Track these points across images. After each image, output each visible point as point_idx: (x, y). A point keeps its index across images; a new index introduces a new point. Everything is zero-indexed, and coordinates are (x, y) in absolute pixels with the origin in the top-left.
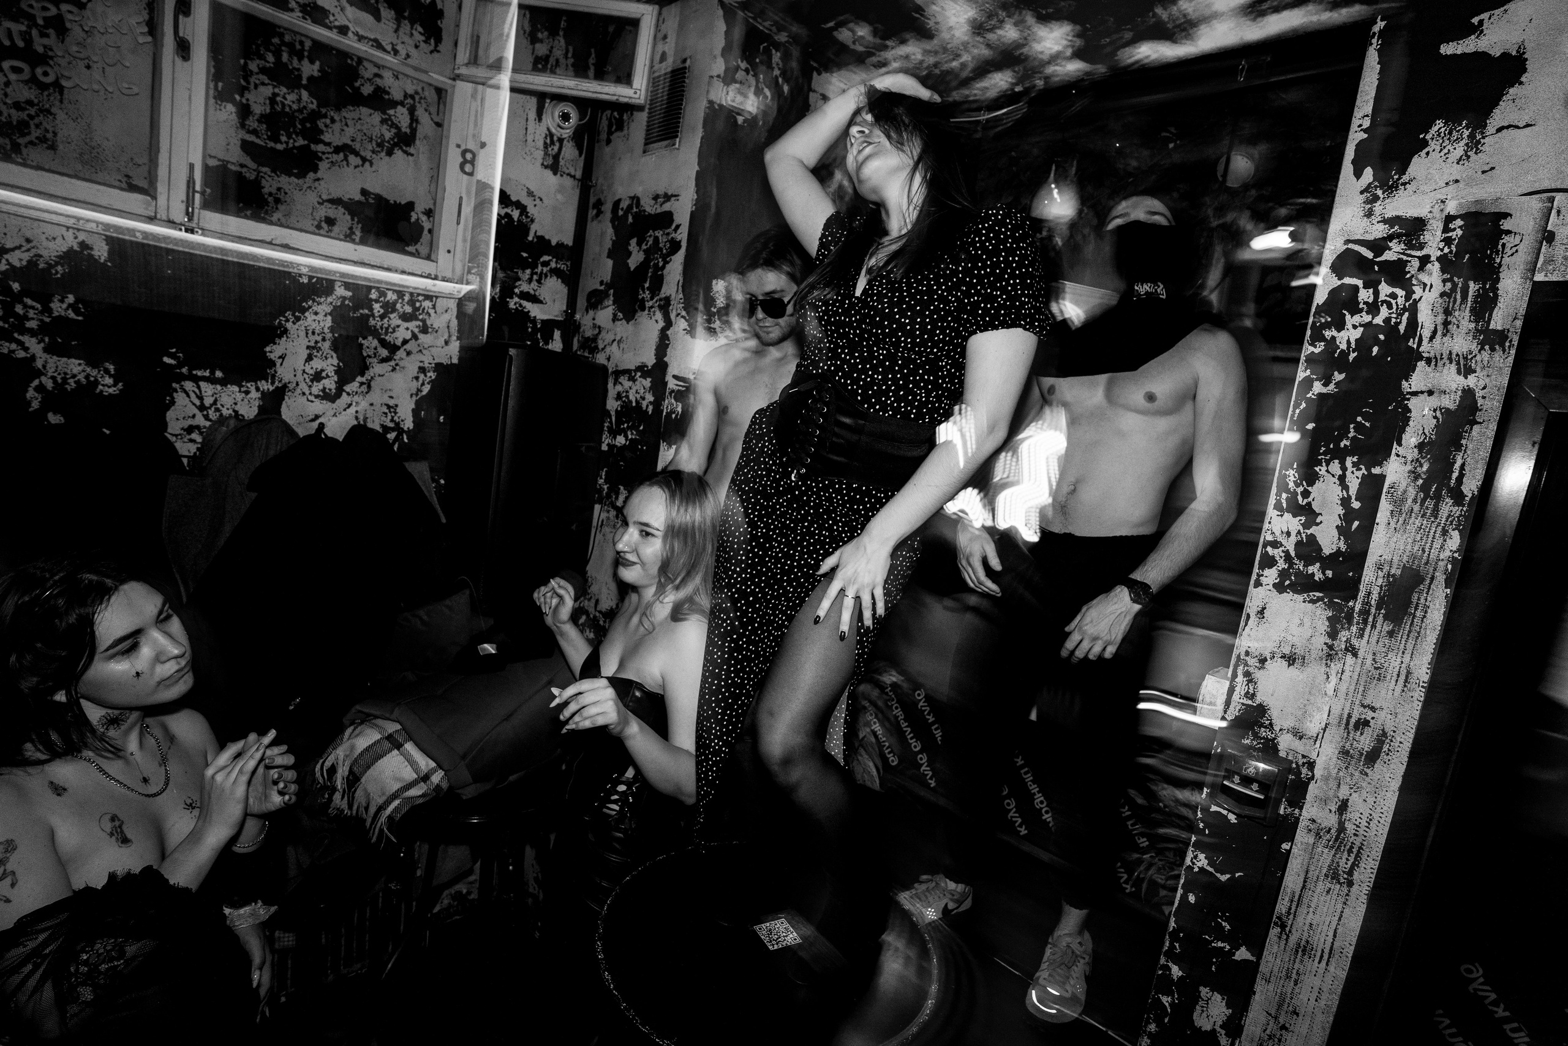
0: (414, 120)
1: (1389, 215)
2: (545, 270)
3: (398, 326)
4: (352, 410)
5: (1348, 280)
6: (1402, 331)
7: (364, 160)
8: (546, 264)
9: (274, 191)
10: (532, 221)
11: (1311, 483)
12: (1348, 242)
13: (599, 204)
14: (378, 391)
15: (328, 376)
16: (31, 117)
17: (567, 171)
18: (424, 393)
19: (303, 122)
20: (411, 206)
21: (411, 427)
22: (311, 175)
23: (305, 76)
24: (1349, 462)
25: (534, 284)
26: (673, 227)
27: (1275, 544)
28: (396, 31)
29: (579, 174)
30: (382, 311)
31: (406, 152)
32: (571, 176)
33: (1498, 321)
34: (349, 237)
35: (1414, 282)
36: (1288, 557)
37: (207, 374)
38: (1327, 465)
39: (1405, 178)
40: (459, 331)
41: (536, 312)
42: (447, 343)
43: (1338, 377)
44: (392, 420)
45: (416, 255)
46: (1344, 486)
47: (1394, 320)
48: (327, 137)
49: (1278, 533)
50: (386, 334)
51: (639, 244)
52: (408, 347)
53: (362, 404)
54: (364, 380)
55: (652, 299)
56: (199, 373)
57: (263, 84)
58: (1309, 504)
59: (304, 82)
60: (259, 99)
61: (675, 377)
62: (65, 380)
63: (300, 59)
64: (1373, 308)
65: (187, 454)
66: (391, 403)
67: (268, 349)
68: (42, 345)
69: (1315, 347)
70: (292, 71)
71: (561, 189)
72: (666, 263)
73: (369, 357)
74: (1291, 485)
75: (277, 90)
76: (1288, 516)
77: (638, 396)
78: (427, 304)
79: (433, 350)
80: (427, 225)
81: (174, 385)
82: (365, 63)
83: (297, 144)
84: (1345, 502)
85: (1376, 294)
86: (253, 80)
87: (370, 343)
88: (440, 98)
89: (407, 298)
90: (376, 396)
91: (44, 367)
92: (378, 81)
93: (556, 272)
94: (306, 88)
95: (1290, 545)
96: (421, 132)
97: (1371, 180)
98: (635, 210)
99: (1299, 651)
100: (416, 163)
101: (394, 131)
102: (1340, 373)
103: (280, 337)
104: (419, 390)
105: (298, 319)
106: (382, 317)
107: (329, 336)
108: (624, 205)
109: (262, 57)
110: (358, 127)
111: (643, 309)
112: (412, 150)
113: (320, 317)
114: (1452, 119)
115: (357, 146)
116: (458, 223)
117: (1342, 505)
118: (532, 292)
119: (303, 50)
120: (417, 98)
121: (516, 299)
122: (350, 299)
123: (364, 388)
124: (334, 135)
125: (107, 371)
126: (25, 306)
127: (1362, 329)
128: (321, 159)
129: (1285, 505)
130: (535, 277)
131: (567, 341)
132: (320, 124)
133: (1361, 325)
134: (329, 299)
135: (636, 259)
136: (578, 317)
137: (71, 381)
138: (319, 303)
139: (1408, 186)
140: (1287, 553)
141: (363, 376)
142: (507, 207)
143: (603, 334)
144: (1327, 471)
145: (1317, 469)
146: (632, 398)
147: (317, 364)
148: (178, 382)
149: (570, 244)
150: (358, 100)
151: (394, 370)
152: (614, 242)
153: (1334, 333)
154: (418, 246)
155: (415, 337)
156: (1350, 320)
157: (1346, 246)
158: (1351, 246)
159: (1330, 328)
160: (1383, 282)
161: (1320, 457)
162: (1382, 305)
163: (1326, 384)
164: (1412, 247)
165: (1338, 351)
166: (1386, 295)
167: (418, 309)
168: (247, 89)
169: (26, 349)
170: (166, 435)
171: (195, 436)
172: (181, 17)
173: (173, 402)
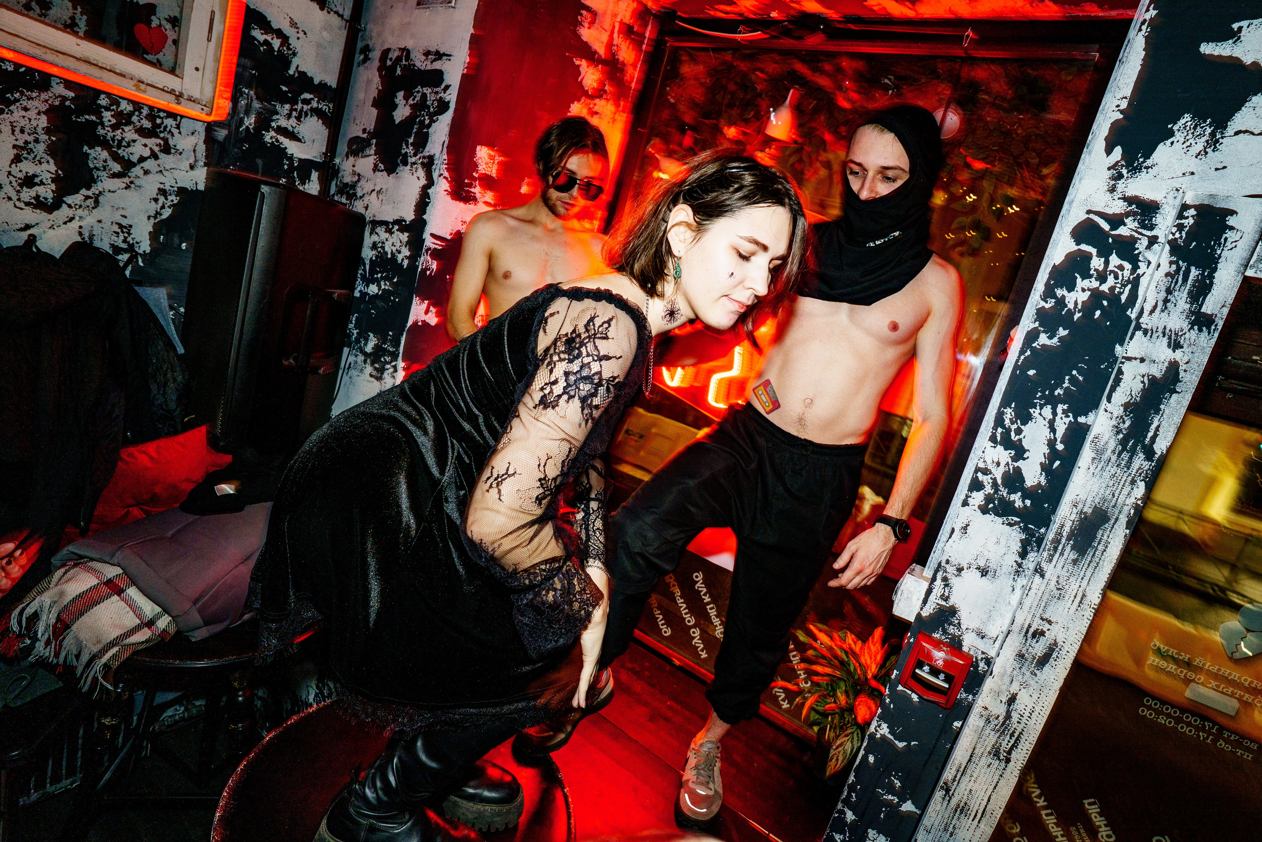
1: (1129, 193)
2: (306, 107)
3: (134, 141)
4: (75, 224)
5: (1084, 247)
6: (1123, 301)
8: (306, 102)
10: (294, 54)
11: (1024, 423)
12: (1089, 212)
13: (366, 50)
14: (108, 208)
17: (335, 9)
18: (164, 217)
20: (153, 8)
21: (148, 251)
24: (1060, 408)
25: (293, 121)
26: (443, 86)
27: (986, 471)
29: (347, 14)
30: (114, 121)
32: (339, 15)
33: (1210, 306)
34: (71, 29)
35: (1141, 258)
36: (995, 484)
38: (1041, 409)
39: (1149, 162)
40: (206, 157)
41: (293, 148)
42: (192, 167)
44: (125, 241)
45: (158, 65)
46: (1053, 430)
47: (1117, 290)
49: (989, 462)
50: (119, 146)
51: (406, 98)
52: (146, 165)
53: (89, 220)
54: (90, 193)
55: (415, 155)
58: (1020, 440)
61: (433, 235)
64: (1102, 276)
66: (124, 222)
69: (1047, 302)
71: (327, 27)
72: (432, 121)
73: (98, 169)
74: (1007, 422)
76: (1000, 448)
77: (394, 249)
78: (169, 122)
79: (176, 173)
80: (171, 35)
84: (1051, 444)
85: (1107, 263)
87: (98, 155)
89: (145, 111)
90: (105, 213)
93: (317, 112)
95: (998, 473)
97: (1119, 158)
98: (404, 63)
99: (993, 565)
102: (1064, 329)
104: (158, 213)
106: (114, 127)
108: (394, 55)
111: (405, 164)
113: (32, 115)
114: (1200, 116)
116: (209, 40)
117: (1048, 445)
118: (290, 128)
121: (272, 133)
122: (72, 100)
123: (91, 202)
127: (1089, 293)
129: (999, 439)
130: (294, 113)
131: (325, 183)
133: (1089, 289)
134: (45, 96)
135: (402, 112)
136: (337, 161)
138: (32, 99)
139: (1150, 170)
140: (995, 480)
141: (88, 188)
142: (266, 33)
143: (362, 182)
144: (1040, 414)
145: (1031, 411)
146: (388, 249)
149: (334, 85)
151: (128, 187)
152: (379, 91)
153: (1065, 292)
154: (160, 56)
155: (154, 156)
156: (1080, 283)
157: (1087, 216)
158: (1092, 216)
159: (1062, 288)
160: (1114, 254)
161: (1035, 401)
162: (1110, 275)
163: (1050, 338)
164: (1144, 227)
165: (1066, 309)
166: (1115, 266)
167: (159, 126)
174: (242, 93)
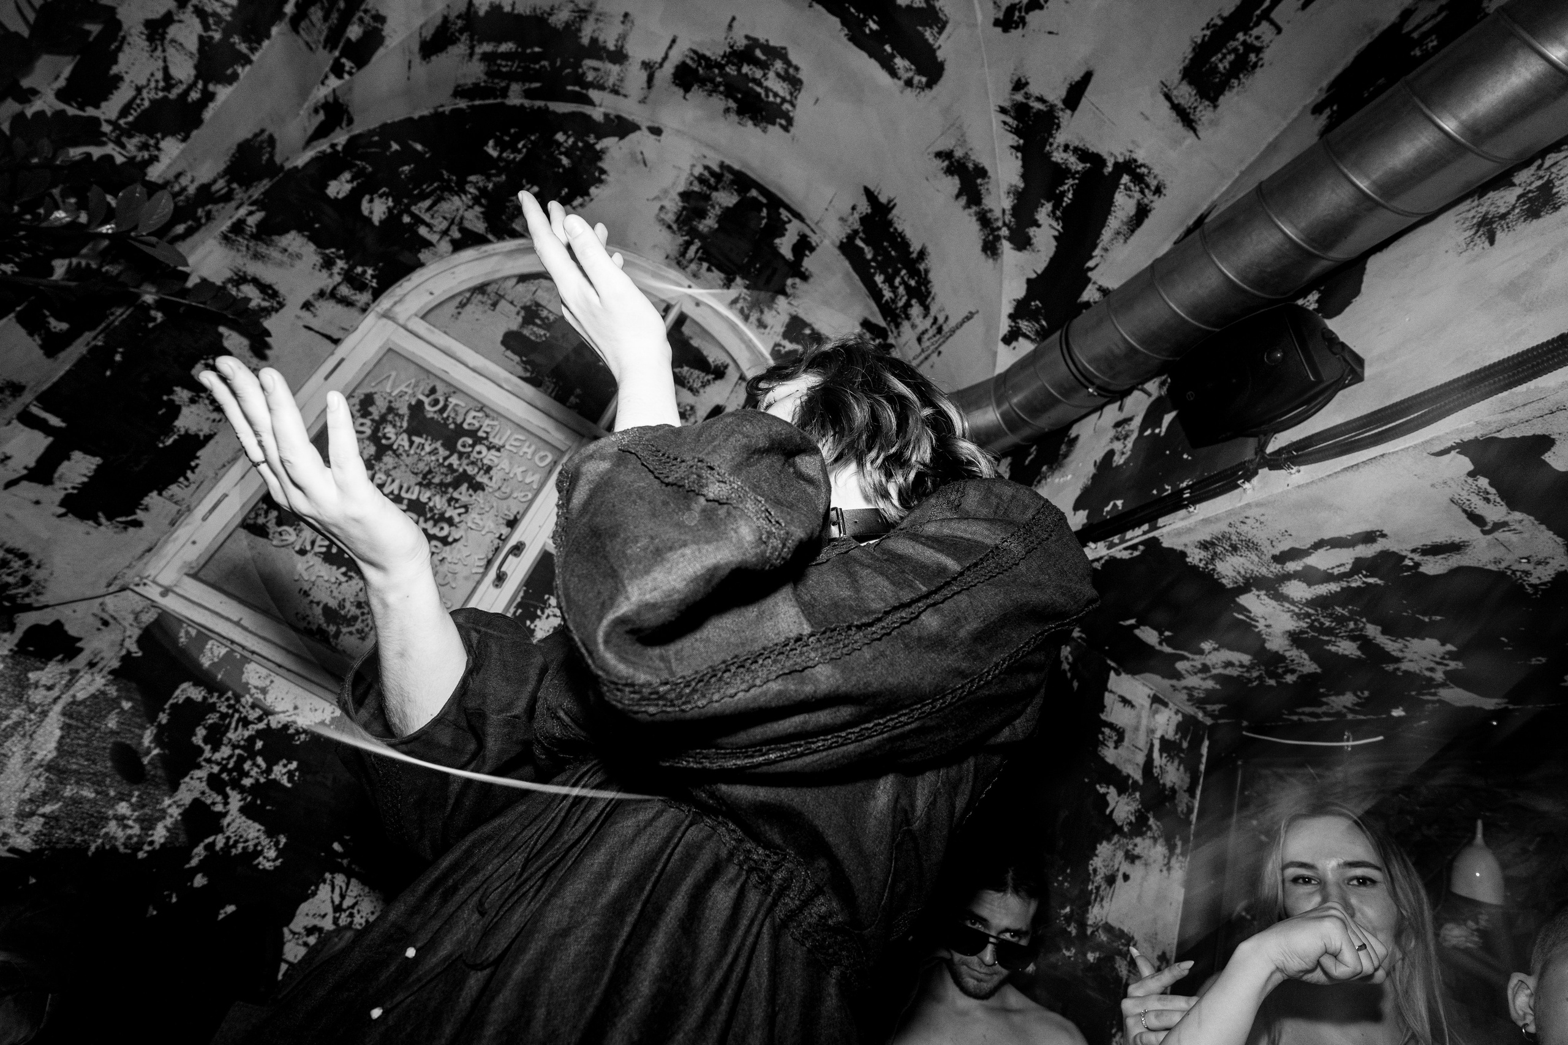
37: (363, 872)
56: (356, 869)
62: (236, 842)
65: (292, 959)
68: (242, 803)
81: (328, 876)
91: (229, 825)
125: (277, 844)
126: (255, 764)
137: (240, 846)
148: (332, 873)
168: (539, 617)
169: (226, 804)
170: (286, 930)
171: (312, 940)
172: (510, 557)
173: (314, 894)
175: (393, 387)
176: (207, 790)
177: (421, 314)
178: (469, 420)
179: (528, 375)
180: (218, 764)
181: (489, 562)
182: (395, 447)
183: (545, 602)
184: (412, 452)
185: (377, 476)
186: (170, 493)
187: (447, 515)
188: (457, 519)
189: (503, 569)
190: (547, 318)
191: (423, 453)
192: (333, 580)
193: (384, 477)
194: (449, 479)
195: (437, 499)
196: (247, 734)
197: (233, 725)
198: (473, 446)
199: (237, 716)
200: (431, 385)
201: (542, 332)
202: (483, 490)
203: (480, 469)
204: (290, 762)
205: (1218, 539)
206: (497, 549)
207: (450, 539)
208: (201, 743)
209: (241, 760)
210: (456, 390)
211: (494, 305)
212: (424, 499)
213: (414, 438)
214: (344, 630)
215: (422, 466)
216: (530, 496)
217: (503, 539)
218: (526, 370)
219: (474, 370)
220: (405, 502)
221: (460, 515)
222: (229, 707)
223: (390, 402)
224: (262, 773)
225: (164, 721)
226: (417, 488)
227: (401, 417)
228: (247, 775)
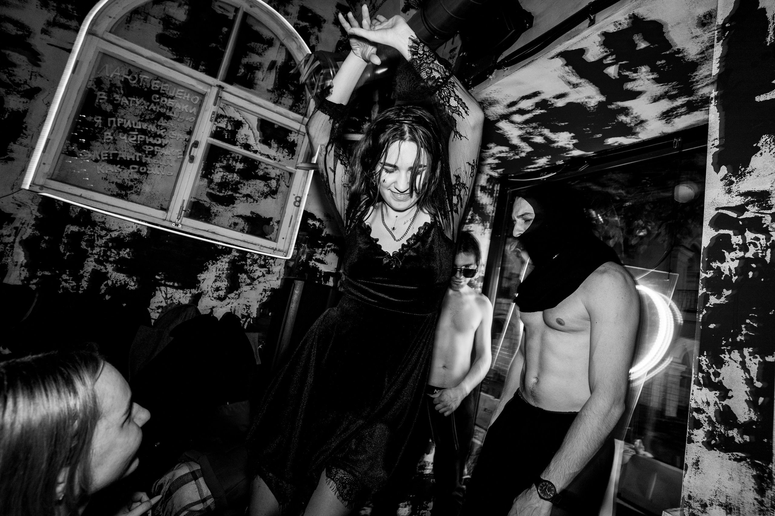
0: (278, 185)
1: (742, 190)
2: (329, 249)
3: (257, 270)
4: (229, 306)
5: (722, 232)
6: (768, 261)
7: (254, 200)
8: (329, 246)
9: (215, 211)
10: (325, 227)
11: (720, 367)
12: (717, 209)
14: (243, 299)
15: (222, 290)
16: (135, 184)
18: (264, 301)
19: (232, 185)
20: (271, 219)
21: (255, 316)
22: (231, 205)
23: (237, 168)
24: (746, 351)
25: (322, 256)
27: (699, 410)
28: (276, 152)
30: (251, 263)
31: (272, 197)
34: (242, 231)
35: (770, 229)
36: (710, 421)
37: (171, 284)
38: (730, 354)
39: (749, 169)
40: (284, 274)
41: (323, 268)
42: (278, 279)
43: (727, 292)
44: (247, 312)
45: (270, 239)
46: (746, 370)
47: (760, 255)
48: (240, 191)
49: (700, 402)
50: (251, 273)
52: (260, 279)
53: (235, 304)
54: (237, 292)
56: (168, 283)
57: (220, 172)
58: (720, 382)
59: (236, 171)
60: (217, 177)
62: (116, 282)
63: (236, 161)
64: (744, 248)
65: (155, 318)
66: (248, 304)
67: (199, 275)
68: (112, 267)
69: (707, 273)
70: (232, 167)
73: (242, 283)
74: (704, 367)
75: (225, 174)
76: (705, 390)
78: (271, 261)
79: (271, 282)
80: (276, 227)
81: (157, 288)
82: (262, 164)
83: (228, 194)
84: (749, 382)
85: (744, 239)
86: (216, 170)
87: (243, 277)
88: (290, 176)
89: (262, 258)
90: (242, 301)
91: (111, 276)
92: (266, 170)
93: (334, 251)
94: (236, 173)
95: (711, 411)
96: (280, 189)
97: (726, 172)
100: (276, 202)
101: (268, 189)
102: (728, 290)
103: (205, 271)
104: (262, 300)
105: (214, 264)
106: (250, 265)
107: (226, 272)
109: (221, 162)
110: (254, 187)
112: (275, 196)
113: (223, 264)
115: (253, 194)
116: (289, 227)
117: (746, 384)
118: (321, 259)
119: (238, 159)
120: (281, 176)
121: (313, 262)
122: (238, 257)
123: (237, 296)
124: (245, 190)
126: (112, 252)
127: (738, 261)
128: (236, 199)
129: (702, 382)
130: (323, 252)
131: (335, 282)
132: (239, 186)
133: (737, 259)
134: (229, 256)
138: (224, 258)
139: (752, 173)
140: (709, 417)
141: (237, 291)
142: (314, 221)
144: (730, 358)
145: (722, 356)
147: (218, 284)
148: (159, 287)
150: (257, 177)
151: (251, 289)
153: (719, 264)
154: (271, 236)
155: (264, 275)
156: (728, 256)
157: (717, 211)
158: (720, 211)
159: (715, 262)
160: (747, 231)
161: (723, 348)
162: (750, 245)
163: (719, 298)
164: (765, 209)
165: (724, 276)
166: (751, 239)
167: (267, 263)
168: (213, 173)
169: (106, 269)
170: (148, 309)
171: (160, 311)
172: (193, 148)
173: (155, 295)
174: (301, 246)
175: (110, 73)
176: (96, 265)
177: (109, 30)
178: (153, 85)
179: (175, 57)
180: (96, 254)
181: (184, 153)
182: (122, 104)
183: (214, 166)
184: (131, 105)
185: (119, 120)
186: (19, 142)
187: (158, 133)
188: (163, 135)
189: (192, 154)
190: (175, 23)
191: (136, 105)
192: (116, 171)
193: (122, 120)
194: (153, 116)
195: (151, 126)
196: (103, 241)
197: (96, 238)
198: (159, 98)
199: (96, 235)
200: (128, 70)
201: (175, 32)
202: (171, 119)
203: (167, 109)
204: (126, 249)
205: (483, 101)
206: (186, 146)
207: (163, 145)
208: (85, 247)
209: (105, 252)
210: (142, 70)
211: (145, 20)
212: (144, 127)
213: (129, 98)
214: (129, 192)
215: (138, 112)
216: (194, 119)
217: (188, 141)
218: (174, 55)
219: (147, 58)
220: (136, 130)
221: (164, 132)
222: (91, 232)
223: (110, 81)
224: (116, 255)
225: (66, 242)
226: (140, 123)
227: (119, 88)
228: (110, 257)
